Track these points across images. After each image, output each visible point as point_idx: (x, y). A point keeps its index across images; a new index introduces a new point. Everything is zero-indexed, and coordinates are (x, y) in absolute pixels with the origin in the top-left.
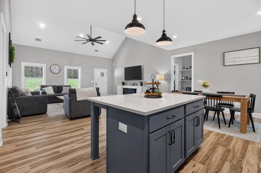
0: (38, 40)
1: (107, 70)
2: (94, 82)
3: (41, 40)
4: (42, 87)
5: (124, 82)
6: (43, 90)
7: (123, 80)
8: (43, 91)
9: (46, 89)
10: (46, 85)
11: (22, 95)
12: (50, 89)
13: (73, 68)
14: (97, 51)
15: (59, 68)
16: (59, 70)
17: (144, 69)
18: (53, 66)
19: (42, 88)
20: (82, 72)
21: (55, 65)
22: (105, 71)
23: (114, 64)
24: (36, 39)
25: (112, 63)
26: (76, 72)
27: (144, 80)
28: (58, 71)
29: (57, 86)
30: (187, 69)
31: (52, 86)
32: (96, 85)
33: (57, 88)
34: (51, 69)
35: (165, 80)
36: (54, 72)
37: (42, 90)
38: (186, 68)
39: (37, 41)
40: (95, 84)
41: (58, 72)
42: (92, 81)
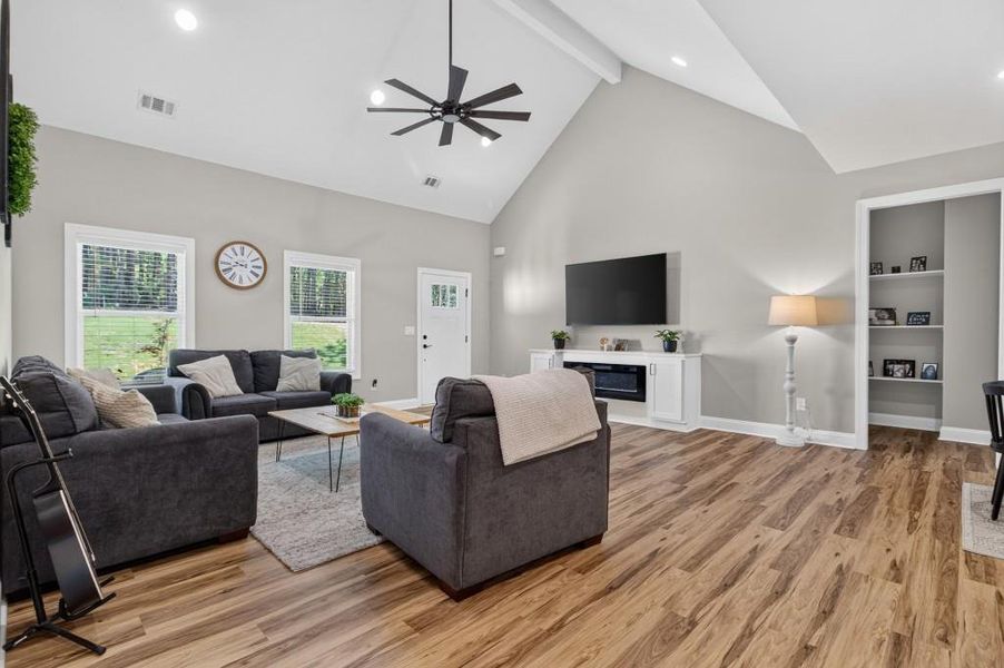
0: (158, 105)
1: (469, 275)
2: (416, 332)
3: (171, 107)
4: (181, 358)
5: (563, 334)
6: (186, 373)
7: (561, 326)
8: (187, 382)
9: (199, 372)
10: (193, 348)
11: (102, 419)
12: (219, 371)
13: (324, 263)
14: (432, 184)
15: (261, 263)
16: (260, 272)
17: (677, 270)
18: (228, 251)
19: (181, 368)
20: (364, 286)
21: (237, 248)
22: (463, 281)
23: (500, 251)
24: (145, 101)
25: (492, 247)
26: (335, 282)
27: (677, 322)
28: (257, 275)
29: (253, 356)
30: (896, 270)
31: (231, 355)
32: (425, 346)
33: (254, 365)
34: (222, 267)
35: (820, 323)
36: (236, 282)
37: (180, 375)
38: (888, 266)
39: (150, 112)
40: (421, 342)
41: (255, 280)
42: (409, 330)
